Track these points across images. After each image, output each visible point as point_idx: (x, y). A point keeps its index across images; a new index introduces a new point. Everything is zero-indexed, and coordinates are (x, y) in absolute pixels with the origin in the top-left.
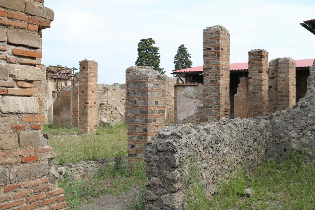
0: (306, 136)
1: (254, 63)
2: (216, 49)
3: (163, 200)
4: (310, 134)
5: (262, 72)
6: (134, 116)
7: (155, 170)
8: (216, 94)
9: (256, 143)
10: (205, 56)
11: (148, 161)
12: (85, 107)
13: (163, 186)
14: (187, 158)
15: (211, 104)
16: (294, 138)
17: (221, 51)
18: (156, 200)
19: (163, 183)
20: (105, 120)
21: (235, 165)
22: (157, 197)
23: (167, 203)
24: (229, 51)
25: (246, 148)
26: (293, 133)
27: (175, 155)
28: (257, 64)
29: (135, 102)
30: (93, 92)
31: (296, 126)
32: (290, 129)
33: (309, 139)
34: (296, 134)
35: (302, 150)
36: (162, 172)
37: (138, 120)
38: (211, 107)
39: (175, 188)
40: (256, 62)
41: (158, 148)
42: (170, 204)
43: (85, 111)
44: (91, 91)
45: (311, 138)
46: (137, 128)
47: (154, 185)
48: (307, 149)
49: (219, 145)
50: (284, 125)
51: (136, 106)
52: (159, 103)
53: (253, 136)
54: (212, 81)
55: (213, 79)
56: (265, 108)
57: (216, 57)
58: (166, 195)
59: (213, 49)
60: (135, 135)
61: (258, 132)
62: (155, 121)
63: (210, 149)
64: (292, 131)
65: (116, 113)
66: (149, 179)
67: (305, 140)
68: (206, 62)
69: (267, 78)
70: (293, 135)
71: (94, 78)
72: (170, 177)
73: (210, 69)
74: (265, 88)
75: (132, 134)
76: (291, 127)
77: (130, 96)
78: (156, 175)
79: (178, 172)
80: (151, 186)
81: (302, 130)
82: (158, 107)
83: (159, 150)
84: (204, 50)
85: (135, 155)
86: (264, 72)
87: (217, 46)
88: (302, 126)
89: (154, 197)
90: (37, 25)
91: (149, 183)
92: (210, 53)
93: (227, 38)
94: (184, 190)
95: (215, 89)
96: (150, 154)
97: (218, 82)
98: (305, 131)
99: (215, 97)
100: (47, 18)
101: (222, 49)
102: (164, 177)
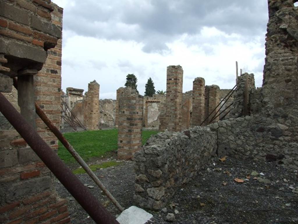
0: (240, 139)
1: (196, 89)
2: (175, 79)
3: (148, 192)
4: (243, 138)
5: (201, 95)
6: (123, 121)
7: (142, 169)
8: (174, 108)
9: (208, 144)
10: (167, 84)
11: (137, 161)
12: (91, 114)
13: (148, 181)
14: (167, 159)
15: (171, 114)
16: (232, 141)
17: (178, 81)
18: (143, 192)
19: (148, 179)
20: (103, 122)
21: (196, 161)
22: (143, 190)
23: (151, 195)
24: (182, 81)
25: (203, 148)
26: (231, 137)
27: (158, 158)
28: (198, 90)
29: (124, 112)
30: (96, 104)
31: (233, 132)
32: (229, 134)
33: (243, 142)
34: (233, 138)
35: (238, 148)
36: (148, 171)
37: (125, 124)
38: (171, 116)
39: (158, 184)
40: (198, 89)
41: (146, 151)
42: (154, 196)
43: (91, 116)
44: (95, 104)
45: (244, 141)
46: (124, 130)
47: (142, 180)
48: (240, 148)
49: (187, 148)
50: (225, 131)
51: (124, 115)
52: (139, 113)
53: (207, 139)
54: (171, 100)
55: (172, 98)
56: (202, 117)
57: (175, 84)
58: (151, 189)
59: (173, 79)
60: (123, 134)
61: (209, 136)
62: (136, 125)
63: (182, 151)
64: (231, 136)
65: (110, 118)
66: (137, 176)
67: (239, 142)
68: (168, 88)
69: (204, 99)
70: (231, 138)
71: (97, 96)
72: (154, 175)
73: (171, 92)
74: (203, 105)
75: (121, 134)
76: (230, 133)
77: (120, 108)
78: (143, 173)
79: (160, 171)
80: (139, 181)
81: (237, 135)
82: (138, 116)
83: (146, 153)
84: (167, 80)
85: (123, 147)
86: (202, 95)
87: (175, 78)
88: (237, 133)
89: (142, 189)
90: (43, 41)
91: (138, 178)
92: (170, 81)
93: (181, 73)
94: (164, 184)
95: (173, 105)
96: (139, 156)
97: (175, 100)
98: (239, 136)
99: (173, 110)
100: (54, 35)
101: (178, 80)
102: (149, 174)
